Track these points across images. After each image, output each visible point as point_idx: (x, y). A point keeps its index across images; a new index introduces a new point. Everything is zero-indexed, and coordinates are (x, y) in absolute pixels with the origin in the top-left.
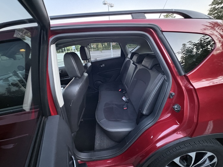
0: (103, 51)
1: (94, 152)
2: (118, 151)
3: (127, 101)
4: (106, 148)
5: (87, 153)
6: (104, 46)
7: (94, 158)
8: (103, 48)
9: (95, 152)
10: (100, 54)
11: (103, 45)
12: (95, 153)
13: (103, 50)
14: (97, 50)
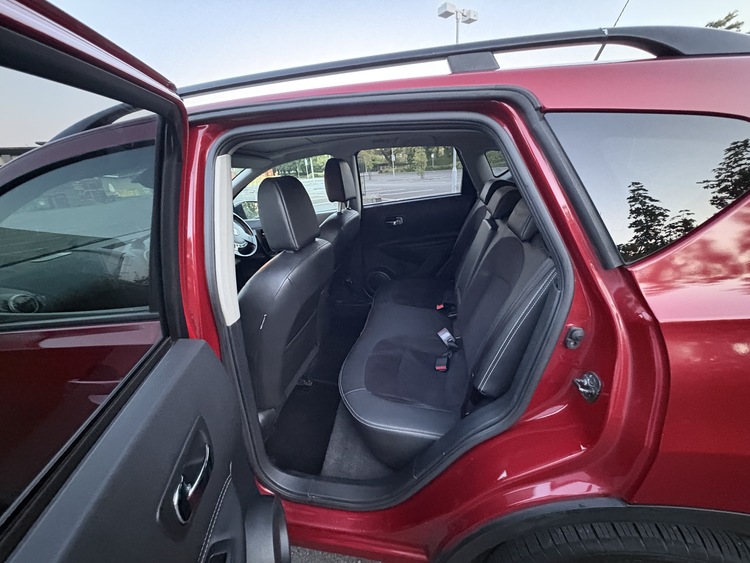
0: (427, 175)
1: (316, 479)
2: (384, 497)
3: (453, 344)
4: (353, 477)
5: (297, 476)
6: (433, 156)
7: (313, 497)
8: (429, 163)
9: (320, 479)
10: (416, 184)
11: (429, 154)
12: (318, 482)
13: (427, 169)
14: (409, 170)
